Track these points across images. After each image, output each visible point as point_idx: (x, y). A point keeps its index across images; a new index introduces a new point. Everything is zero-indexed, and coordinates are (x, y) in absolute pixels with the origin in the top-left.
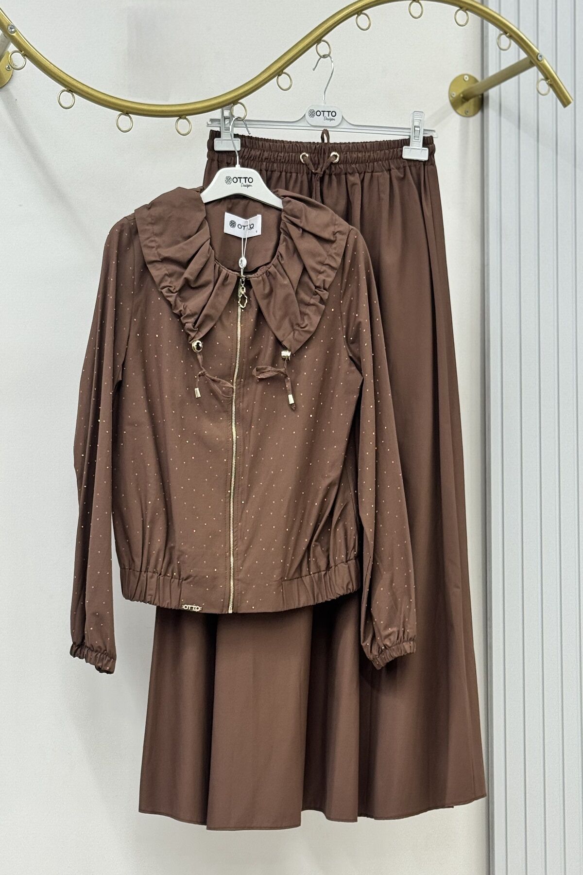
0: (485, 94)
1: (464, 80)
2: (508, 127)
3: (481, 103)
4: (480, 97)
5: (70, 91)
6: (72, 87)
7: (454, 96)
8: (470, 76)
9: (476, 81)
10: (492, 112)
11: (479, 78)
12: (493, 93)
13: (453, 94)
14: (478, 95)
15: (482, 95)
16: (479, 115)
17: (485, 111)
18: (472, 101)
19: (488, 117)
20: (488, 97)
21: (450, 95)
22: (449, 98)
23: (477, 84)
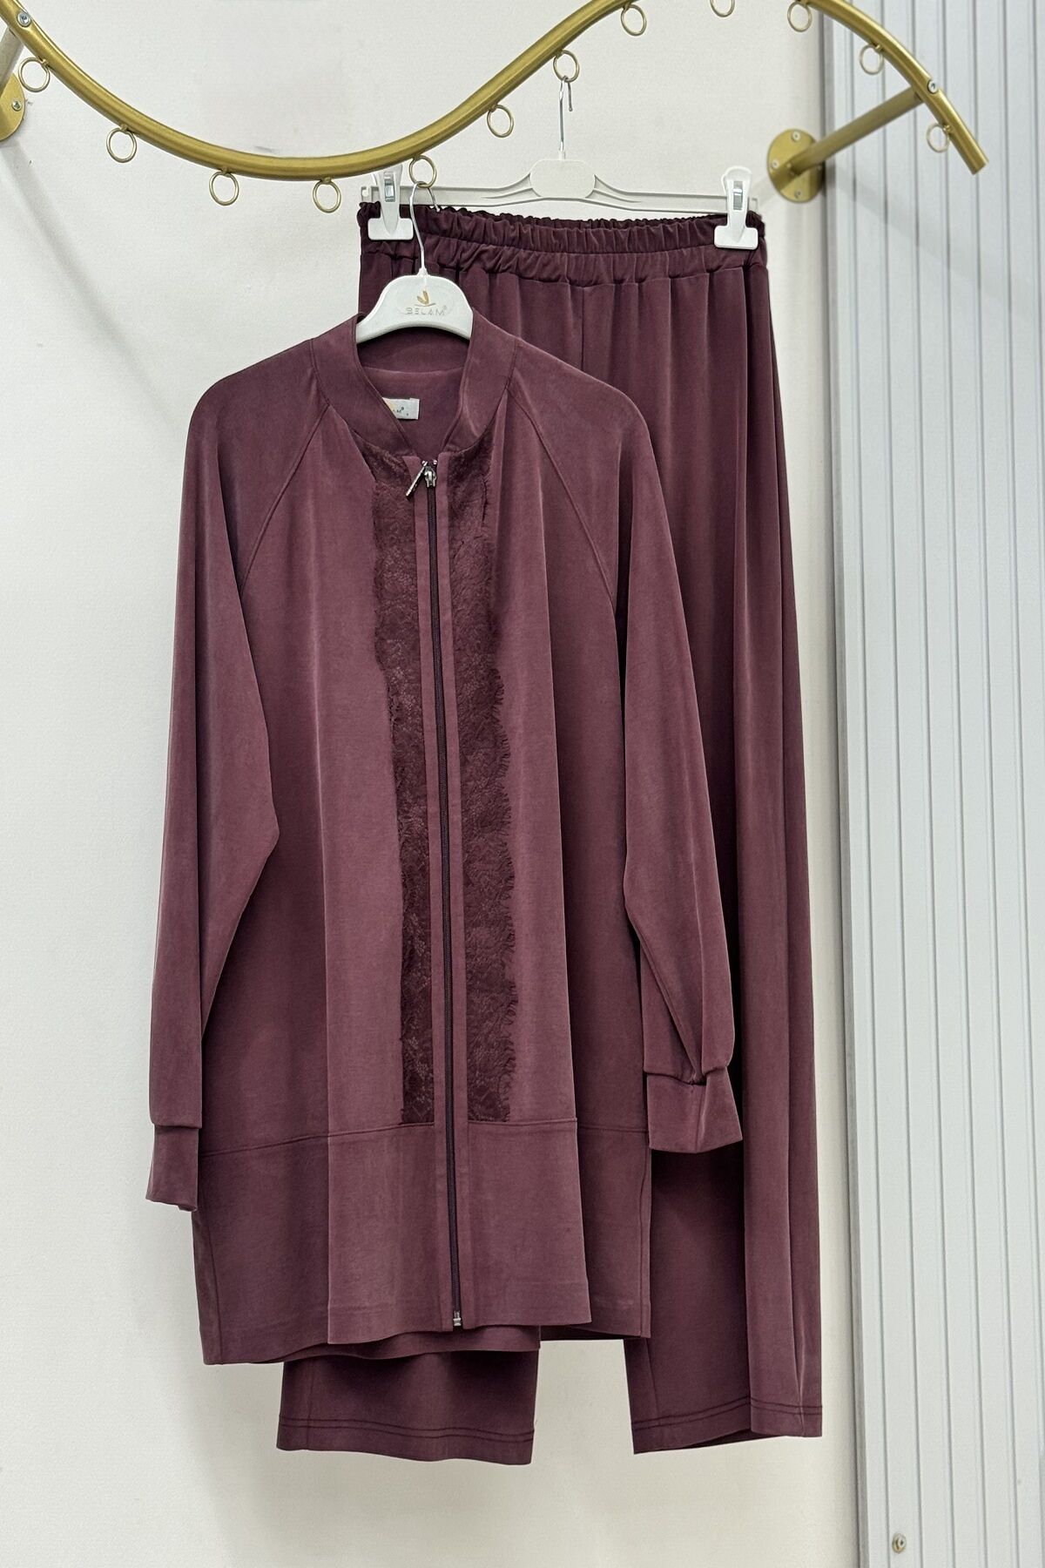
0: (828, 162)
1: (793, 140)
2: (868, 219)
3: (822, 179)
4: (820, 168)
5: (128, 130)
6: (133, 125)
7: (776, 167)
8: (802, 133)
9: (813, 141)
10: (840, 193)
11: (817, 137)
12: (841, 159)
13: (775, 164)
14: (816, 165)
15: (823, 164)
16: (819, 198)
17: (829, 192)
18: (806, 175)
19: (834, 202)
20: (833, 168)
21: (769, 166)
22: (769, 171)
23: (815, 145)
